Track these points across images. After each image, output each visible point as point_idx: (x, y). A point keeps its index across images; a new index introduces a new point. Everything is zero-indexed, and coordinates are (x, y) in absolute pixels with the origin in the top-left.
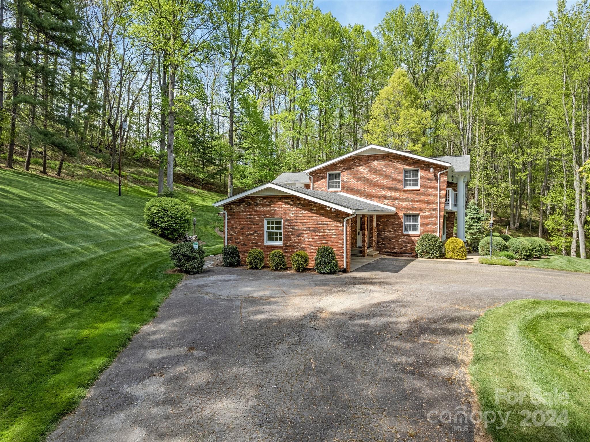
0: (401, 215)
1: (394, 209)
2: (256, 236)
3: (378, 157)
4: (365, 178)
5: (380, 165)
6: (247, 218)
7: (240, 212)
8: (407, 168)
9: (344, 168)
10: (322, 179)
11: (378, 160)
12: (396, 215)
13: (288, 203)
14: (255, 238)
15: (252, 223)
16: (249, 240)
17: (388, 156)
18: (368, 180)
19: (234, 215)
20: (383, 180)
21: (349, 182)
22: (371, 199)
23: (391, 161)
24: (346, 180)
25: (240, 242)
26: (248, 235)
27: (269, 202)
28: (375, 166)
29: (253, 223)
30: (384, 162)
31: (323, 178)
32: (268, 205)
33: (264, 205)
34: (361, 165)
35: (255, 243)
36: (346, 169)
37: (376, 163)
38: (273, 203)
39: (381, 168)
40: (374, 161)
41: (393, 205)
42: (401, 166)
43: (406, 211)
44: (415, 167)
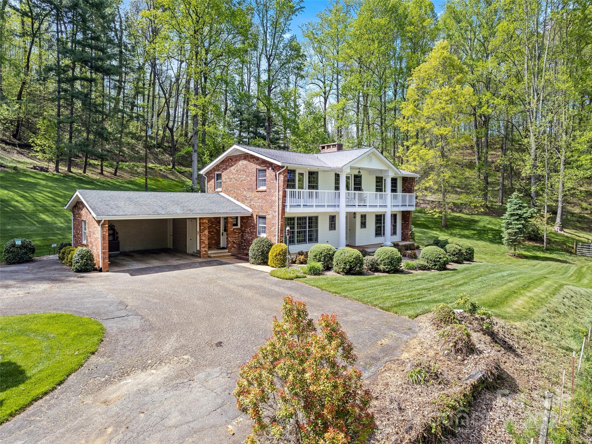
0: (255, 217)
1: (250, 210)
2: (80, 235)
3: (242, 157)
4: (234, 178)
5: (243, 164)
6: (78, 219)
7: (76, 214)
8: (258, 167)
9: (223, 169)
10: (212, 179)
11: (242, 160)
12: (252, 216)
14: (80, 237)
15: (79, 223)
17: (247, 157)
18: (236, 180)
20: (245, 180)
21: (226, 182)
22: (238, 200)
23: (249, 161)
24: (224, 180)
28: (240, 166)
30: (245, 162)
32: (82, 209)
34: (233, 165)
35: (80, 241)
36: (225, 169)
37: (241, 163)
39: (243, 167)
40: (239, 161)
41: (250, 206)
42: (255, 165)
43: (258, 213)
44: (263, 167)
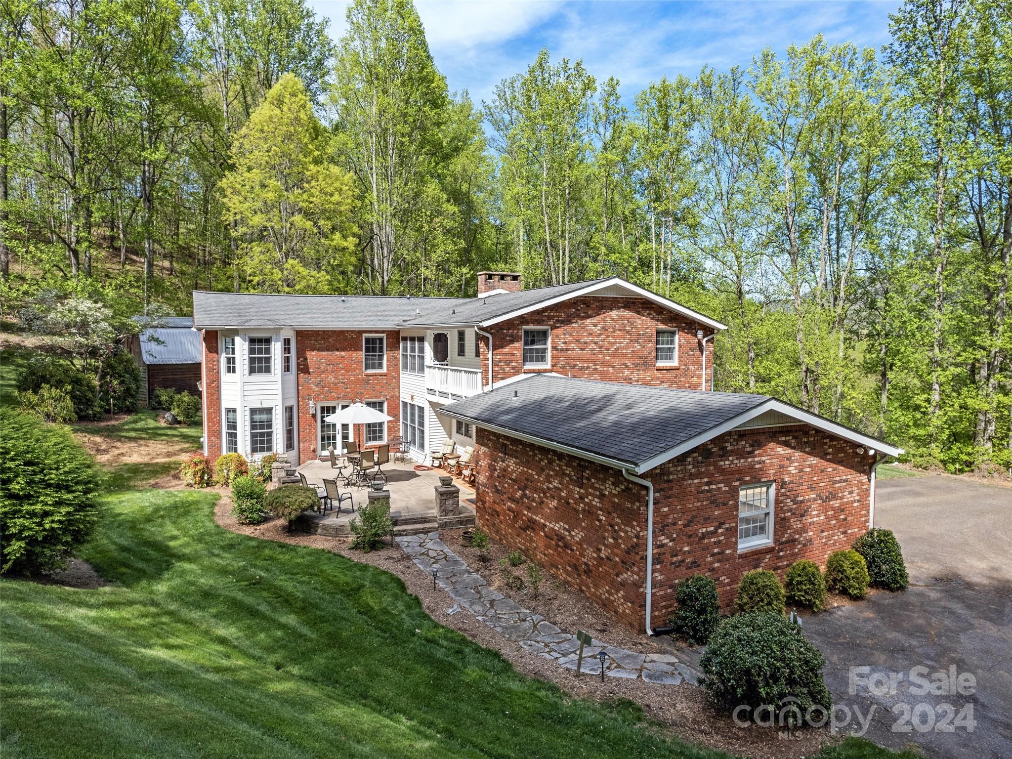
2: (722, 534)
3: (620, 302)
5: (621, 318)
6: (702, 492)
7: (683, 479)
8: (662, 326)
9: (558, 321)
10: (512, 342)
11: (619, 308)
13: (786, 444)
14: (720, 541)
15: (712, 502)
16: (706, 548)
17: (634, 303)
18: (601, 347)
19: (671, 489)
20: (626, 348)
21: (568, 350)
24: (561, 346)
25: (683, 561)
26: (704, 537)
27: (751, 446)
28: (613, 319)
29: (714, 502)
30: (628, 314)
31: (514, 339)
32: (749, 453)
33: (741, 455)
34: (590, 317)
35: (719, 553)
36: (562, 322)
37: (614, 314)
38: (760, 446)
39: (623, 324)
40: (611, 309)
42: (654, 323)
44: (672, 327)
